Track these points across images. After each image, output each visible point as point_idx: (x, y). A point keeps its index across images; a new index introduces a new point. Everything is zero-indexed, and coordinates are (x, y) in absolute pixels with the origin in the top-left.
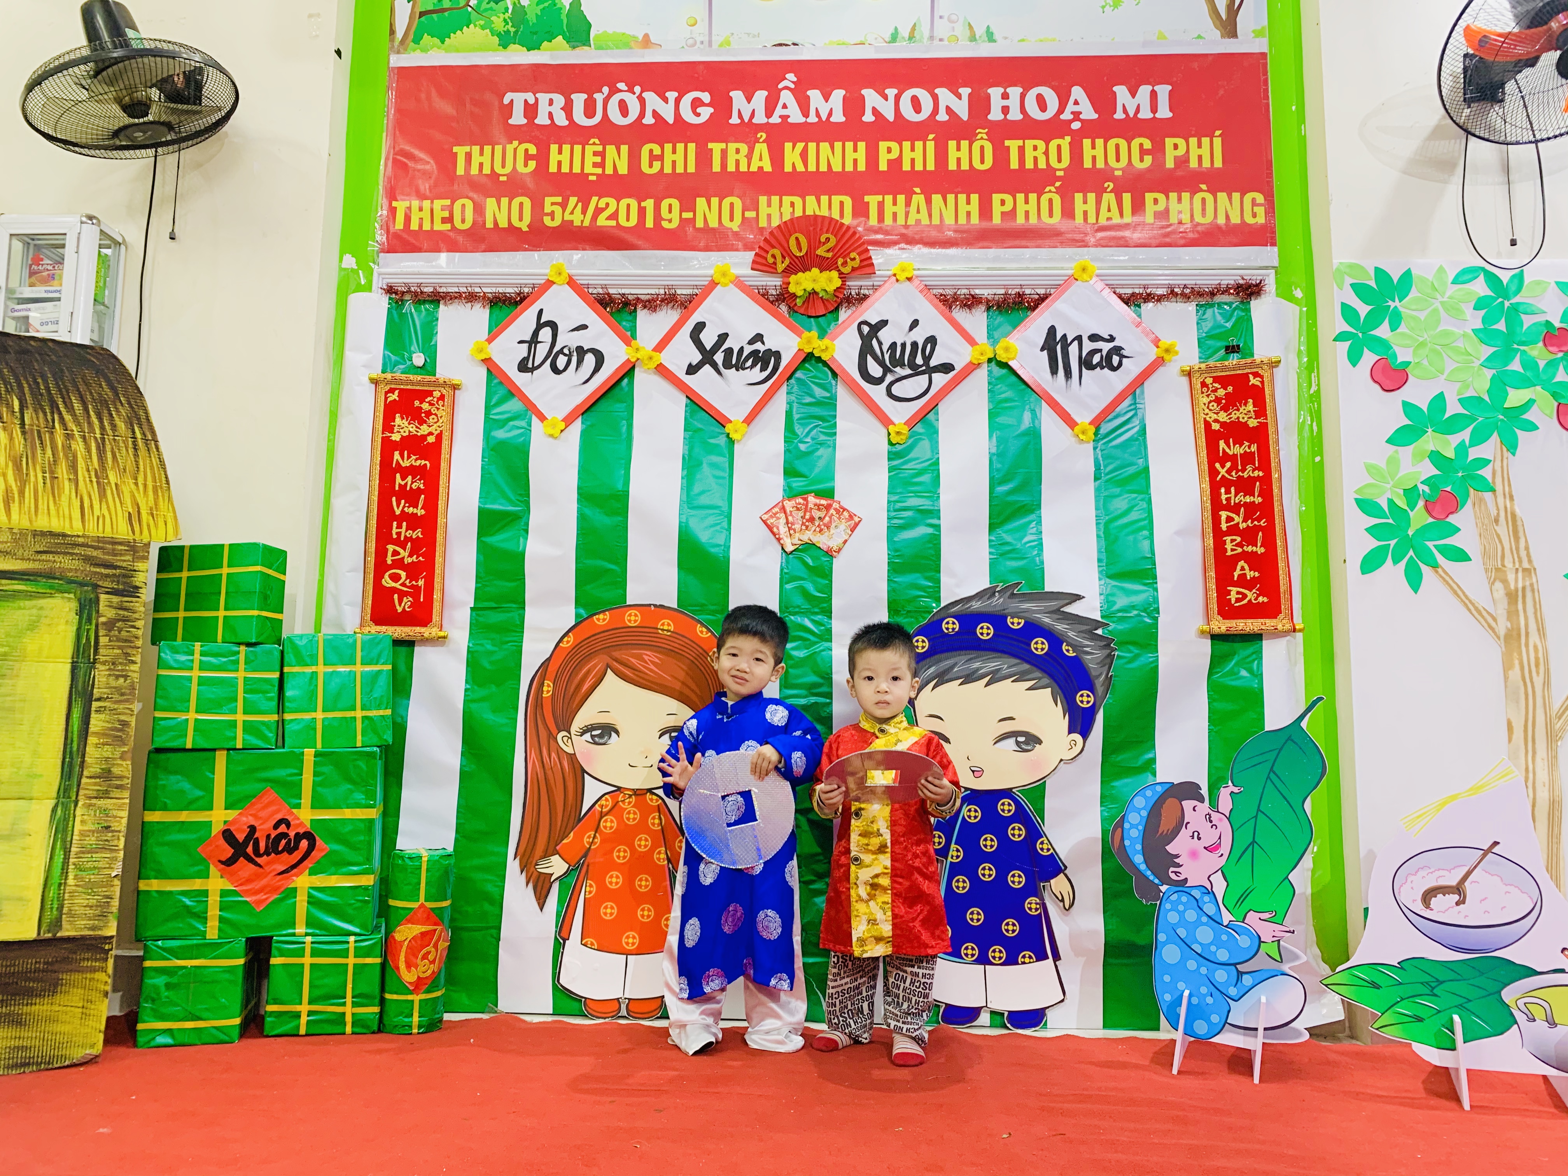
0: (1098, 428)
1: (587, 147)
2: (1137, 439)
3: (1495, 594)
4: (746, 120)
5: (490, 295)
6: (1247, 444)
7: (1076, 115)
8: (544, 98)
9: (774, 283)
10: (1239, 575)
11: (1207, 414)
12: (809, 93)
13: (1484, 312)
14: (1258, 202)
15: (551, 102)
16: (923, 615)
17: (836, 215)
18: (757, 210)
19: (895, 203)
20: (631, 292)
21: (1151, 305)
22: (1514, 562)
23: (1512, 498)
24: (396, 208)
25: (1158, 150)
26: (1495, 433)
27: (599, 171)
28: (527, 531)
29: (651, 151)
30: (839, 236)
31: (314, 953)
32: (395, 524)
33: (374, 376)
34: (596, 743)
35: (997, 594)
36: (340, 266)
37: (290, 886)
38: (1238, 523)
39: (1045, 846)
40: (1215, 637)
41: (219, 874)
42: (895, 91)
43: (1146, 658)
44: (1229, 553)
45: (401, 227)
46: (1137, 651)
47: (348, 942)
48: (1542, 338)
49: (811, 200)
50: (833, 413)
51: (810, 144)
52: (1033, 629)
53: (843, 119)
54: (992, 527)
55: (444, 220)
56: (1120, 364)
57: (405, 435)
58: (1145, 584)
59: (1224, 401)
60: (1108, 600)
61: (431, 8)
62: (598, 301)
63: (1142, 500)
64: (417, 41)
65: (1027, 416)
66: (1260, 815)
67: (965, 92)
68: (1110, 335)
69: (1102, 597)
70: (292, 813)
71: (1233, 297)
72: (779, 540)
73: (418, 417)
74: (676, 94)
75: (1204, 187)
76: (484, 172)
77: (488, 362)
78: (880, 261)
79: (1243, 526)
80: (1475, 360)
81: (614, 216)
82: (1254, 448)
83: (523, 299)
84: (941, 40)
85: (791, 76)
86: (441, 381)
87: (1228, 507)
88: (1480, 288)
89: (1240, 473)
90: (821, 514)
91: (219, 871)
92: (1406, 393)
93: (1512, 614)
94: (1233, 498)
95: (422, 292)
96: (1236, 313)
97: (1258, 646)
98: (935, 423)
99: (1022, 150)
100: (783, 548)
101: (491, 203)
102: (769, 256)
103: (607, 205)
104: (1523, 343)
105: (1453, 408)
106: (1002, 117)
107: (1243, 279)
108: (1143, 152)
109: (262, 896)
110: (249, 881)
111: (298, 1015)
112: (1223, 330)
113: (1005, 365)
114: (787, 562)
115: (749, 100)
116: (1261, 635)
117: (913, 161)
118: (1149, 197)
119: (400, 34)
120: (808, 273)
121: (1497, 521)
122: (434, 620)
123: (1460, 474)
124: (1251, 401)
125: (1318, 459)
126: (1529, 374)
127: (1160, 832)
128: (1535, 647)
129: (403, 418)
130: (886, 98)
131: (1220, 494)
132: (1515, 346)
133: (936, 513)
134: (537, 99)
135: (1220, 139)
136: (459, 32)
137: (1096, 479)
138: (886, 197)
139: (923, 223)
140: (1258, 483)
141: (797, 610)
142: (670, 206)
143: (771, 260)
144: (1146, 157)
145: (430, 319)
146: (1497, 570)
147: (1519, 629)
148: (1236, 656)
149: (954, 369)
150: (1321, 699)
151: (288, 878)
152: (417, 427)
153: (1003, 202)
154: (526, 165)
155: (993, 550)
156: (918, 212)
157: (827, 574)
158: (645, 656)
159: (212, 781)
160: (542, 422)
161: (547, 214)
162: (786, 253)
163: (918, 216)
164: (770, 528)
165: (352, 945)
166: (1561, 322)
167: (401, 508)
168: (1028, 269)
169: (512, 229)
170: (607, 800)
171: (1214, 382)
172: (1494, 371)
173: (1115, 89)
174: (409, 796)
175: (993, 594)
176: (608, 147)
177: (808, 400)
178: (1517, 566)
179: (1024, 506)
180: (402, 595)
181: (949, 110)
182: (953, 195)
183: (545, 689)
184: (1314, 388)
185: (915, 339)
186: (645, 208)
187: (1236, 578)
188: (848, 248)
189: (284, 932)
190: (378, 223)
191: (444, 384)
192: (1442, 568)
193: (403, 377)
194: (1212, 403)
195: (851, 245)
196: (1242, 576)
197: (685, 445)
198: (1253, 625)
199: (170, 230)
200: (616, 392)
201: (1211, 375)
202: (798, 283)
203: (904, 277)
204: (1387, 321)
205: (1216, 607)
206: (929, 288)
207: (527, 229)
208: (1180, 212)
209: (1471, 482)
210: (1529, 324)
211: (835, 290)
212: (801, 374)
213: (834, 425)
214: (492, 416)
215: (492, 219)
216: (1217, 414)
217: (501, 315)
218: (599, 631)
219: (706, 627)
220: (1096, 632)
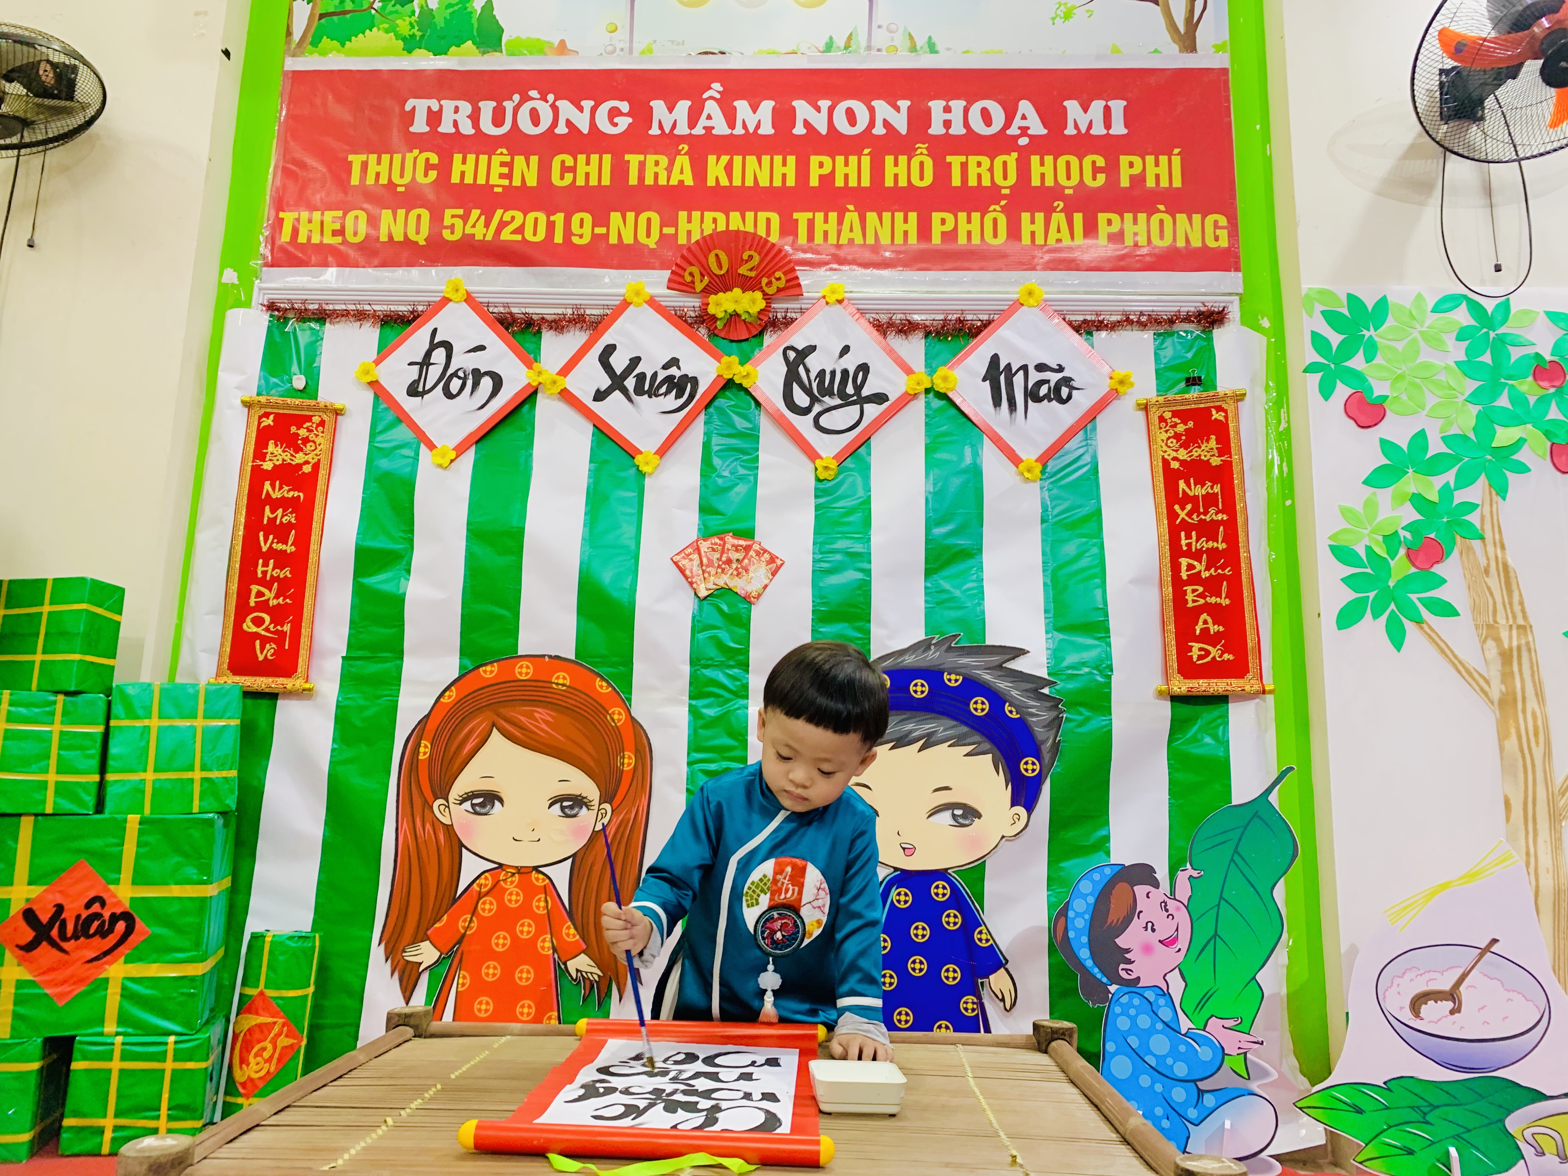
0: (1044, 465)
1: (493, 157)
2: (1089, 479)
3: (1486, 652)
4: (667, 131)
5: (380, 313)
6: (1210, 484)
7: (1024, 130)
8: (448, 105)
9: (692, 304)
10: (1201, 630)
11: (1165, 452)
12: (736, 103)
13: (1467, 342)
14: (1220, 224)
15: (457, 110)
17: (762, 232)
18: (675, 225)
19: (826, 221)
20: (535, 311)
21: (1104, 334)
22: (1507, 618)
23: (1503, 547)
24: (283, 219)
25: (1112, 169)
26: (1483, 474)
27: (506, 182)
28: (409, 571)
29: (563, 162)
30: (763, 255)
31: (124, 1057)
32: (261, 561)
33: (247, 399)
34: (476, 813)
35: (932, 647)
36: (220, 281)
37: (101, 976)
38: (1200, 572)
39: (984, 937)
40: (1175, 699)
41: (15, 961)
42: (829, 103)
43: (1097, 722)
44: (1190, 605)
45: (288, 240)
46: (1087, 713)
47: (166, 1044)
48: (1532, 371)
49: (735, 216)
50: (755, 446)
51: (735, 157)
52: (972, 687)
53: (772, 131)
54: (929, 573)
55: (335, 233)
56: (1070, 397)
57: (278, 463)
58: (1099, 639)
59: (1184, 438)
60: (1056, 655)
61: (331, 10)
62: (499, 322)
63: (1094, 545)
64: (315, 43)
65: (968, 451)
66: (1223, 903)
67: (904, 104)
68: (1059, 365)
69: (1049, 651)
70: (109, 890)
71: (1193, 325)
72: (691, 583)
73: (293, 444)
74: (592, 103)
75: (1161, 207)
76: (380, 182)
77: (374, 385)
78: (807, 282)
79: (1205, 575)
80: (1459, 395)
81: (520, 230)
82: (1217, 489)
83: (415, 318)
84: (879, 50)
85: (717, 86)
86: (322, 405)
87: (1189, 554)
88: (1462, 317)
89: (1202, 516)
90: (739, 556)
91: (17, 957)
92: (1384, 430)
93: (1507, 676)
94: (1194, 543)
95: (306, 310)
96: (1196, 344)
97: (1222, 709)
98: (867, 458)
99: (964, 166)
100: (696, 594)
101: (386, 214)
102: (686, 275)
103: (513, 218)
104: (1510, 378)
105: (1436, 446)
106: (943, 131)
107: (1204, 306)
108: (1096, 170)
109: (66, 988)
110: (52, 970)
111: (101, 1131)
112: (1185, 360)
113: (943, 396)
114: (701, 608)
115: (671, 109)
116: (1227, 697)
117: (846, 176)
118: (1102, 217)
119: (297, 36)
120: (729, 293)
121: (1487, 571)
122: (299, 670)
123: (1445, 520)
124: (1213, 437)
125: (1288, 503)
126: (1519, 411)
127: (1109, 921)
128: (1534, 716)
129: (276, 445)
130: (818, 109)
131: (1180, 540)
132: (1503, 380)
133: (866, 557)
134: (441, 107)
135: (1179, 157)
136: (361, 35)
137: (1043, 521)
138: (817, 214)
139: (856, 242)
140: (1221, 529)
141: (710, 662)
142: (582, 220)
143: (688, 279)
144: (1098, 175)
145: (313, 339)
146: (1489, 626)
147: (1514, 693)
148: (1199, 720)
149: (888, 400)
150: (1292, 769)
151: (97, 967)
152: (292, 455)
153: (943, 221)
154: (426, 175)
155: (929, 599)
156: (851, 230)
157: (744, 623)
158: (537, 715)
159: (15, 851)
160: (431, 450)
161: (446, 227)
162: (705, 271)
163: (851, 235)
164: (682, 571)
165: (171, 1048)
166: (1552, 355)
167: (268, 545)
168: (971, 292)
169: (407, 243)
170: (486, 879)
171: (1173, 416)
172: (1480, 407)
173: (1066, 103)
175: (928, 648)
176: (516, 157)
177: (730, 431)
178: (1511, 622)
179: (963, 550)
180: (264, 641)
181: (886, 123)
182: (890, 214)
183: (422, 750)
184: (1284, 425)
185: (845, 367)
186: (554, 222)
187: (1198, 632)
188: (773, 266)
189: (90, 1031)
190: (262, 234)
191: (326, 409)
192: (1427, 624)
193: (280, 400)
194: (1171, 440)
195: (776, 264)
196: (1205, 631)
197: (589, 477)
198: (1217, 686)
199: (29, 237)
200: (515, 420)
201: (1170, 409)
202: (718, 304)
203: (834, 299)
204: (1361, 350)
205: (1175, 665)
206: (862, 312)
207: (424, 243)
208: (1136, 234)
209: (1457, 529)
210: (1517, 357)
211: (759, 313)
212: (720, 402)
213: (757, 459)
214: (376, 445)
215: (386, 232)
216: (1176, 451)
217: (392, 333)
218: (486, 684)
219: (607, 682)
220: (1042, 691)
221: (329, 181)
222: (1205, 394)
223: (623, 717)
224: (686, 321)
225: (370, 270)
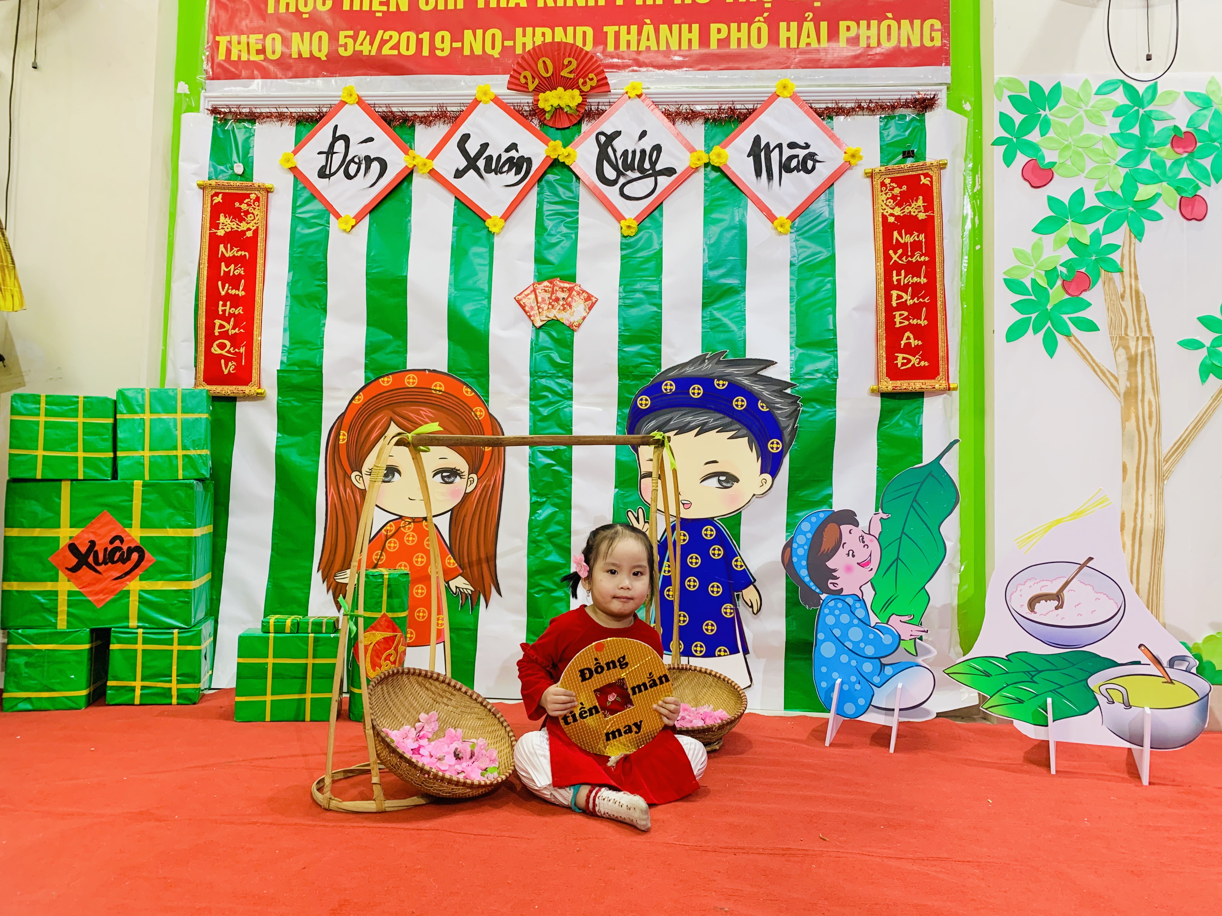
0: (793, 221)
2: (827, 231)
3: (1118, 358)
5: (295, 114)
6: (916, 234)
9: (526, 101)
10: (905, 344)
11: (885, 209)
13: (1121, 118)
14: (936, 27)
16: (648, 378)
17: (579, 43)
18: (514, 40)
19: (629, 32)
20: (409, 110)
21: (842, 118)
22: (1135, 332)
23: (1136, 278)
24: (219, 42)
26: (1126, 223)
27: (384, 8)
28: (325, 310)
30: (579, 60)
31: (145, 641)
32: (221, 303)
33: (201, 183)
35: (706, 361)
36: (175, 92)
38: (906, 301)
39: (739, 564)
40: (885, 395)
41: (66, 578)
43: (826, 413)
44: (898, 325)
45: (224, 58)
46: (818, 407)
47: (173, 634)
48: (1170, 140)
49: (559, 30)
50: (576, 211)
52: (735, 389)
54: (705, 305)
55: (258, 52)
56: (814, 168)
57: (227, 230)
58: (828, 352)
59: (899, 198)
60: (797, 364)
62: (382, 117)
63: (829, 282)
65: (736, 212)
66: (904, 536)
68: (806, 143)
69: (792, 363)
70: (125, 532)
71: (910, 110)
72: (530, 317)
73: (238, 215)
75: (890, 15)
76: (290, 11)
77: (294, 170)
78: (614, 81)
79: (910, 302)
80: (1111, 160)
81: (396, 47)
82: (922, 237)
83: (321, 117)
86: (257, 186)
87: (899, 287)
88: (1119, 98)
89: (909, 259)
90: (565, 295)
91: (67, 576)
92: (1051, 189)
93: (1132, 375)
94: (902, 279)
95: (240, 113)
96: (913, 124)
97: (919, 402)
98: (660, 220)
100: (533, 324)
101: (296, 36)
102: (522, 78)
103: (391, 37)
104: (1153, 145)
105: (1091, 201)
107: (919, 94)
109: (101, 596)
110: (91, 584)
111: (133, 689)
112: (902, 138)
113: (718, 170)
114: (537, 335)
116: (923, 393)
118: (843, 24)
120: (554, 91)
121: (1123, 297)
122: (253, 380)
123: (1094, 258)
124: (921, 197)
125: (978, 247)
126: (1157, 172)
127: (822, 550)
128: (1150, 402)
129: (226, 217)
131: (892, 276)
132: (1147, 148)
133: (659, 295)
137: (792, 264)
138: (622, 27)
139: (652, 49)
140: (924, 267)
141: (544, 374)
142: (443, 37)
143: (523, 81)
145: (248, 135)
146: (1121, 338)
147: (1137, 387)
148: (901, 411)
149: (676, 173)
150: (959, 440)
151: (123, 583)
152: (237, 224)
153: (719, 31)
154: (324, 4)
155: (705, 325)
156: (648, 40)
157: (569, 346)
158: (421, 412)
159: (59, 505)
160: (338, 219)
161: (341, 46)
162: (536, 74)
163: (648, 43)
164: (523, 307)
165: (175, 636)
166: (1187, 127)
167: (225, 291)
168: (739, 87)
169: (313, 58)
170: (391, 526)
171: (892, 182)
172: (1127, 170)
174: (235, 522)
175: (704, 361)
177: (557, 199)
178: (1138, 335)
179: (732, 288)
180: (227, 360)
182: (678, 25)
183: (341, 437)
184: (977, 187)
185: (643, 147)
186: (422, 39)
187: (902, 347)
188: (587, 70)
189: (120, 625)
190: (204, 54)
191: (259, 188)
192: (1074, 337)
193: (225, 183)
194: (888, 201)
195: (589, 68)
196: (908, 345)
197: (453, 237)
198: (916, 385)
199: (33, 60)
200: (399, 195)
201: (890, 176)
202: (546, 100)
203: (634, 94)
204: (1038, 127)
205: (885, 370)
206: (656, 104)
207: (325, 59)
208: (868, 38)
209: (1103, 265)
210: (1160, 129)
211: (577, 106)
212: (550, 177)
213: (577, 221)
214: (297, 215)
215: (297, 50)
216: (893, 209)
217: (305, 131)
218: (384, 391)
219: (471, 388)
220: (785, 391)
221: (251, 10)
222: (916, 164)
223: (483, 414)
224: (522, 114)
225: (286, 80)
